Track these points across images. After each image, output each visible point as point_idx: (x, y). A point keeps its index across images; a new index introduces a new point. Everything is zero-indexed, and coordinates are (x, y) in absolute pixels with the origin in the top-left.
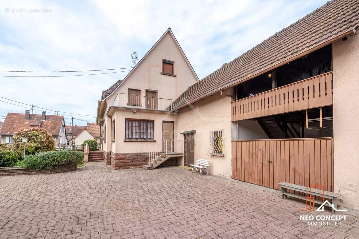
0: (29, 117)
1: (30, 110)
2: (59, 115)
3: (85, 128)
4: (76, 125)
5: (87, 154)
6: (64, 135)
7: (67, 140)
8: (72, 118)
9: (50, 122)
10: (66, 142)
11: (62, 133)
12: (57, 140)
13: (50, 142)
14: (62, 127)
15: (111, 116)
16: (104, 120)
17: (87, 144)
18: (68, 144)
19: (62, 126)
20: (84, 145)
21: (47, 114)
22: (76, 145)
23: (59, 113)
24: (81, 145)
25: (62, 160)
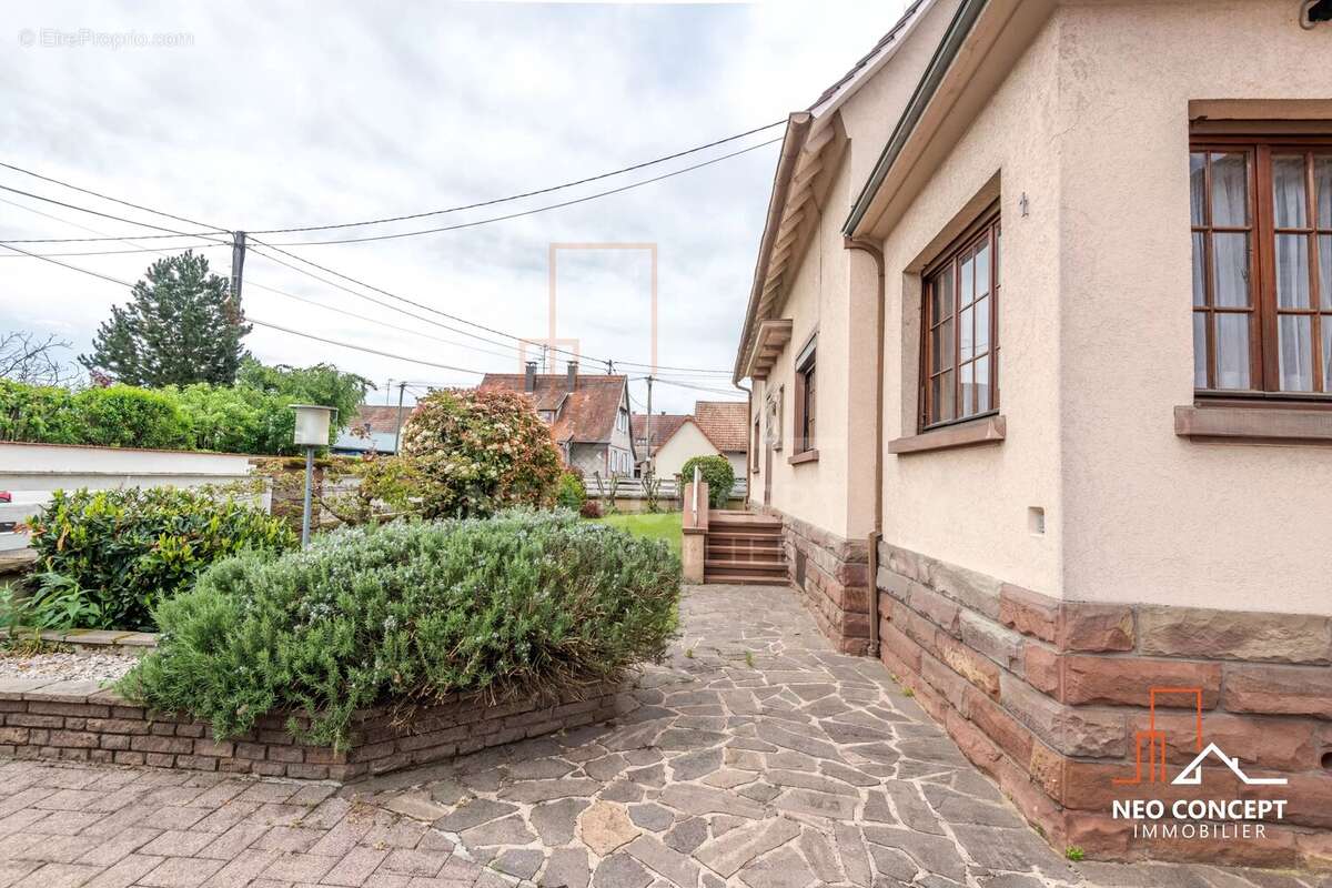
0: (535, 383)
1: (537, 361)
2: (613, 373)
3: (688, 419)
4: (664, 413)
5: (698, 532)
6: (625, 442)
7: (635, 458)
8: (650, 379)
9: (587, 398)
10: (633, 469)
11: (618, 437)
12: (604, 460)
13: (538, 460)
14: (619, 414)
15: (883, 240)
16: (789, 330)
17: (697, 475)
18: (637, 473)
19: (622, 409)
20: (686, 477)
21: (581, 371)
22: (656, 477)
23: (614, 366)
24: (674, 478)
25: (454, 639)
